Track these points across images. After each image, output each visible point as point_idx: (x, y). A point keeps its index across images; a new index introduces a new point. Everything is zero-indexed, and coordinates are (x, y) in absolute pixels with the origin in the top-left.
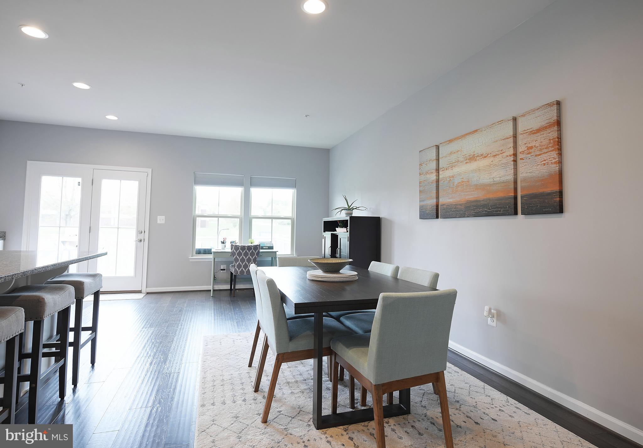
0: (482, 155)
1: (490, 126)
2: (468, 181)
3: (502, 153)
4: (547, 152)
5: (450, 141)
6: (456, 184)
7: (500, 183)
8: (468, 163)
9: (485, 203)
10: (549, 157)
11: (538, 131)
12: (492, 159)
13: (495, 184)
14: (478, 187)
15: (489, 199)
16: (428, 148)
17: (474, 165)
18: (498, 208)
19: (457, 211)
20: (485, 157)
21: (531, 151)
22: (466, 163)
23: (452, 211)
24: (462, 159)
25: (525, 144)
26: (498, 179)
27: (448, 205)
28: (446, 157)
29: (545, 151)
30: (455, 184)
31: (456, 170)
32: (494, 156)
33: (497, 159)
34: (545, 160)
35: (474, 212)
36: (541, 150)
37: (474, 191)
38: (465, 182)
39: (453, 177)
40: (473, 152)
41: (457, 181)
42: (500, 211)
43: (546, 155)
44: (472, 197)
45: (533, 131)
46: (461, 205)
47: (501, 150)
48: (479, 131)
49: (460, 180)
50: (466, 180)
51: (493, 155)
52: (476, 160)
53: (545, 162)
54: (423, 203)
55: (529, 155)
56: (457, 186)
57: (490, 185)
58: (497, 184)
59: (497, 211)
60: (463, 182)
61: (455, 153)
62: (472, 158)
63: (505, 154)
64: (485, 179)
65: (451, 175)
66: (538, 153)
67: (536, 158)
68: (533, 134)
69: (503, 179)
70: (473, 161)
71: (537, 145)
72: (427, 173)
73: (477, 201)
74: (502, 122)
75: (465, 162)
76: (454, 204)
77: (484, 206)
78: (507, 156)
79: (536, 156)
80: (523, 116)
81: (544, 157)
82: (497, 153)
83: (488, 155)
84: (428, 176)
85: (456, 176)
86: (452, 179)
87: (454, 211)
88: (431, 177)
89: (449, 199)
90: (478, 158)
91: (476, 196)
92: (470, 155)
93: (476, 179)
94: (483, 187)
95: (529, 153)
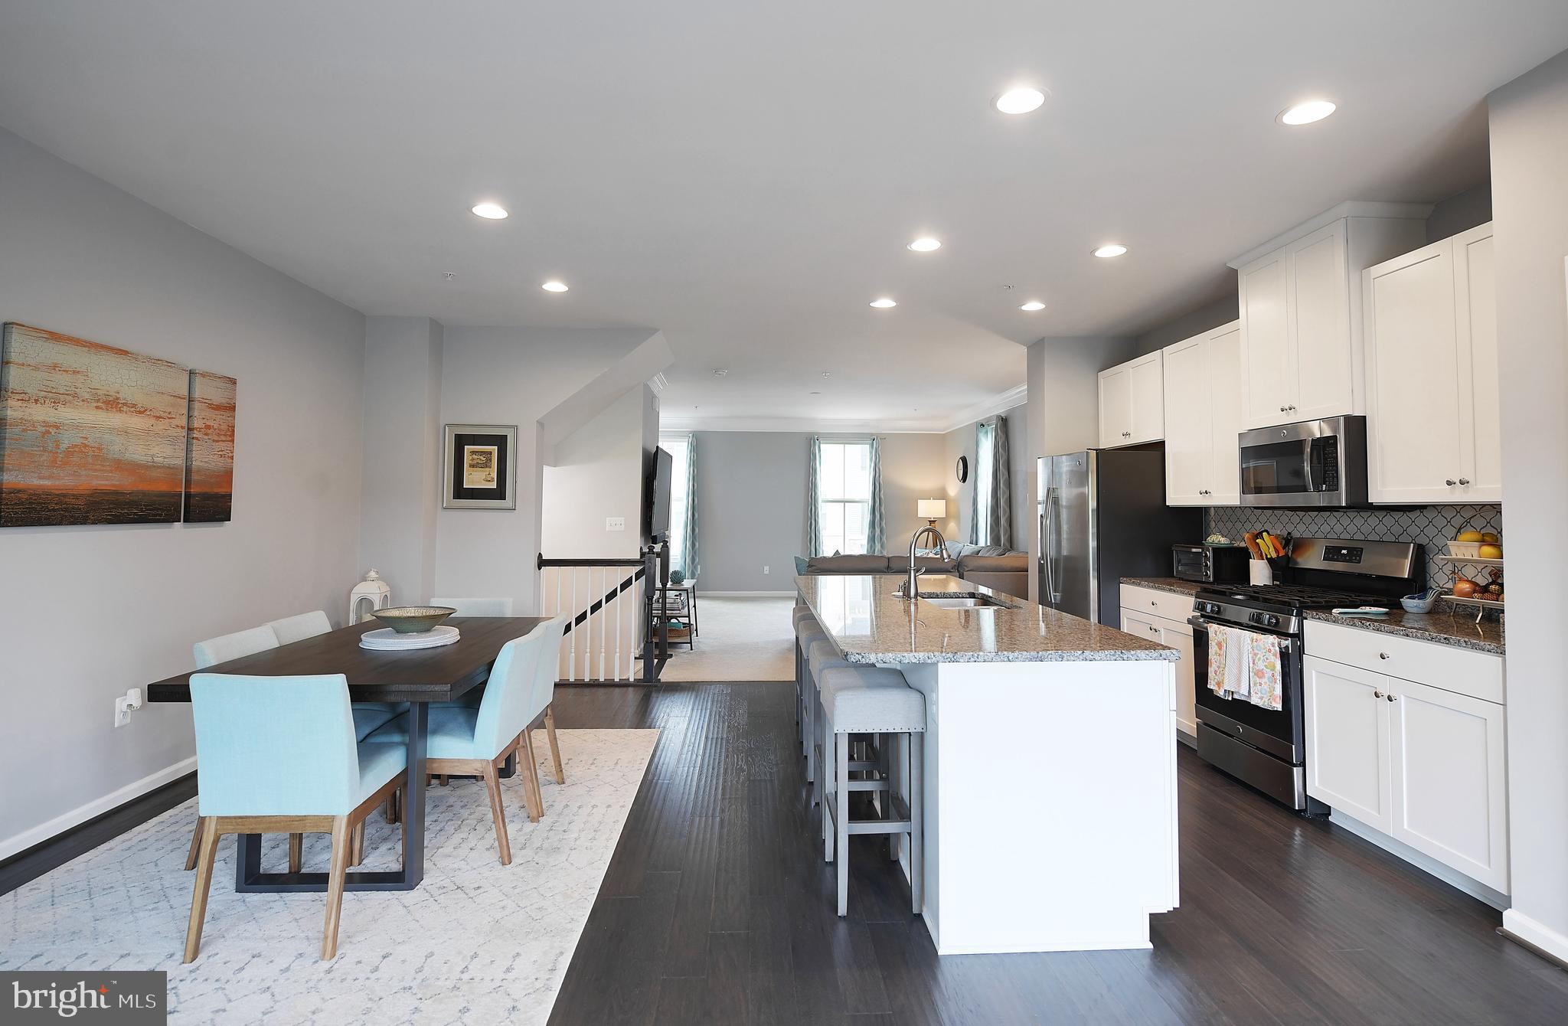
0: (134, 406)
1: (153, 361)
2: (99, 449)
3: (170, 418)
4: (224, 441)
5: (54, 337)
6: (65, 446)
7: (164, 467)
8: (102, 408)
9: (136, 498)
10: (225, 448)
11: (218, 407)
12: (153, 421)
13: (154, 467)
14: (120, 465)
15: (144, 494)
17: (115, 419)
18: (158, 509)
20: (140, 412)
21: (208, 431)
22: (97, 407)
24: (87, 396)
26: (161, 460)
28: (36, 368)
29: (223, 438)
30: (63, 446)
31: (66, 414)
32: (158, 418)
33: (161, 425)
34: (222, 451)
35: (110, 515)
36: (219, 435)
37: (111, 471)
38: (92, 447)
39: (58, 428)
40: (116, 392)
41: (68, 439)
42: (160, 515)
43: (224, 444)
44: (107, 483)
45: (213, 404)
47: (169, 411)
48: (131, 355)
49: (79, 441)
50: (94, 445)
51: (155, 414)
52: (120, 411)
55: (206, 437)
56: (69, 452)
57: (146, 467)
58: (159, 467)
60: (85, 446)
61: (67, 371)
62: (112, 404)
63: (175, 422)
64: (137, 452)
65: (52, 420)
66: (216, 438)
67: (214, 444)
68: (213, 408)
69: (167, 462)
70: (114, 410)
71: (216, 426)
73: (116, 493)
74: (173, 365)
75: (95, 405)
78: (178, 426)
79: (214, 441)
80: (203, 375)
81: (222, 445)
82: (162, 414)
83: (146, 410)
85: (66, 428)
86: (53, 431)
89: (40, 478)
90: (125, 408)
91: (117, 483)
92: (108, 393)
93: (117, 447)
94: (133, 468)
95: (206, 434)
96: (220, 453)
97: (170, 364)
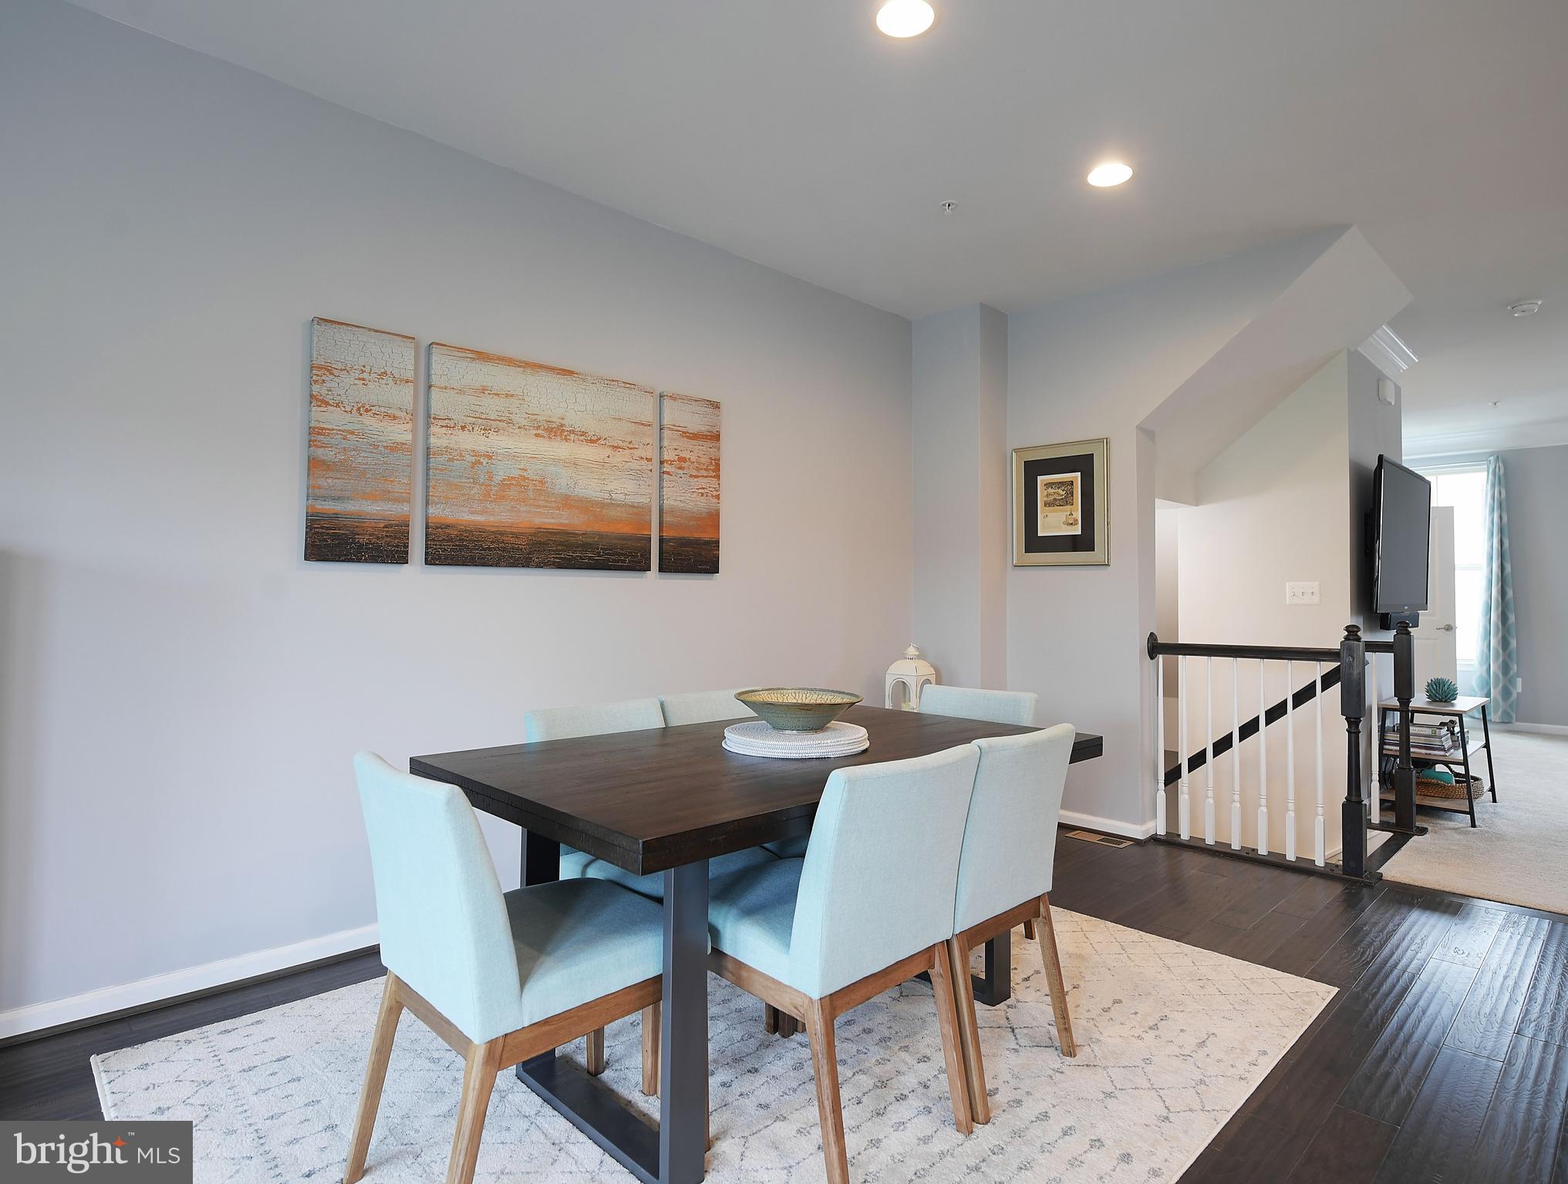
0: (583, 434)
1: (606, 382)
2: (541, 482)
3: (631, 449)
4: (706, 477)
5: (481, 356)
6: (500, 478)
7: (626, 505)
8: (542, 436)
9: (590, 540)
10: (708, 485)
11: (695, 437)
12: (609, 451)
13: (612, 504)
14: (568, 502)
15: (601, 536)
16: (370, 330)
17: (561, 449)
18: (620, 554)
19: (504, 549)
20: (592, 441)
21: (684, 464)
22: (537, 435)
23: (484, 549)
24: (524, 422)
25: (675, 449)
26: (622, 497)
27: (466, 531)
28: (461, 392)
29: (704, 473)
30: (497, 479)
31: (499, 442)
32: (615, 448)
33: (619, 457)
34: (704, 489)
35: (558, 558)
36: (698, 469)
37: (558, 508)
38: (532, 480)
39: (490, 458)
40: (559, 418)
41: (503, 471)
42: (624, 561)
43: (706, 480)
44: (553, 521)
45: (688, 432)
46: (516, 535)
48: (576, 375)
49: (516, 473)
50: (535, 478)
51: (611, 444)
52: (566, 440)
53: (703, 491)
55: (681, 472)
56: (505, 485)
57: (603, 505)
58: (619, 505)
59: (618, 561)
60: (524, 478)
61: (498, 395)
62: (556, 431)
63: (637, 453)
64: (590, 488)
65: (482, 449)
66: (694, 473)
67: (691, 480)
68: (688, 437)
69: (630, 499)
70: (559, 438)
71: (693, 459)
72: (362, 409)
73: (567, 533)
74: (632, 386)
75: (535, 432)
76: (493, 529)
77: (585, 546)
78: (642, 458)
79: (691, 476)
80: (673, 398)
81: (703, 482)
82: (621, 444)
83: (599, 439)
84: (368, 421)
85: (499, 458)
86: (485, 461)
87: (489, 549)
88: (390, 429)
89: (472, 513)
90: (572, 437)
91: (567, 522)
92: (548, 419)
93: (563, 481)
94: (585, 505)
95: (680, 468)
96: (700, 491)
97: (628, 386)
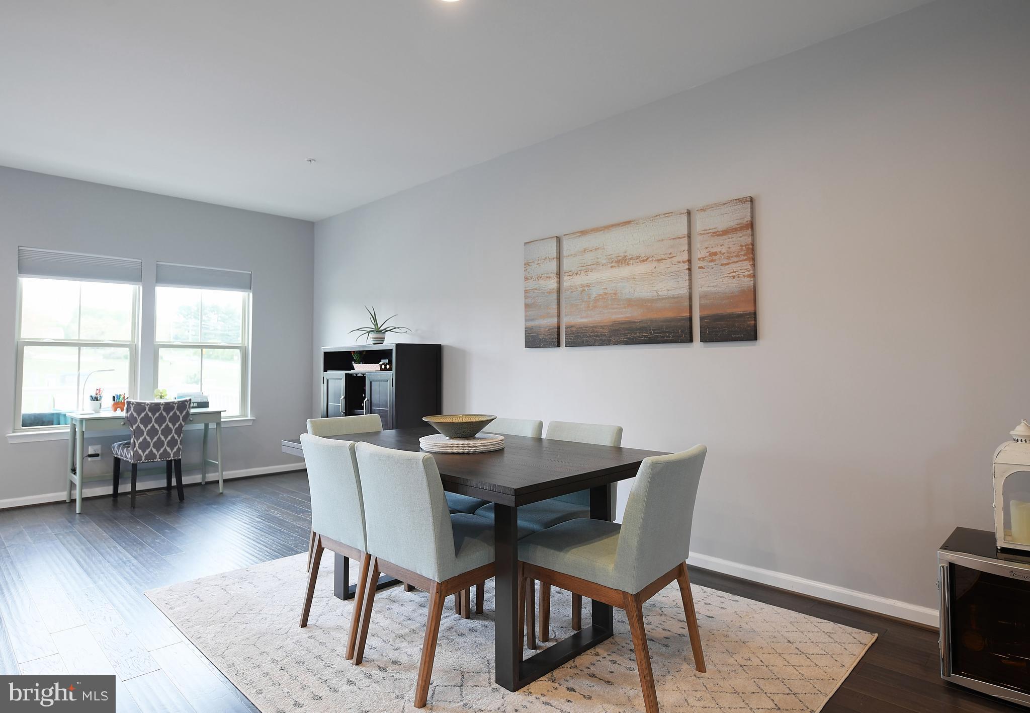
0: (638, 258)
1: (652, 219)
2: (614, 294)
3: (671, 258)
4: (737, 262)
5: (583, 233)
6: (594, 296)
7: (669, 298)
8: (615, 267)
10: (740, 268)
11: (725, 232)
12: (655, 264)
13: (659, 299)
14: (630, 303)
15: (652, 321)
16: (540, 240)
17: (625, 271)
18: (665, 332)
19: (597, 336)
20: (644, 261)
21: (714, 257)
22: (612, 267)
23: (588, 337)
24: (604, 261)
25: (706, 248)
26: (665, 293)
27: (580, 328)
28: (575, 255)
29: (735, 259)
30: (593, 297)
31: (593, 277)
32: (659, 260)
33: (662, 266)
34: (735, 272)
36: (728, 258)
37: (625, 308)
38: (610, 294)
39: (589, 286)
40: (624, 253)
41: (595, 292)
42: (669, 337)
43: (737, 265)
44: (622, 316)
45: (718, 231)
46: (602, 327)
47: (670, 252)
48: (632, 223)
49: (601, 292)
50: (611, 292)
51: (656, 259)
52: (628, 264)
53: (734, 274)
54: (531, 324)
55: (712, 263)
56: (596, 300)
57: (652, 301)
58: (663, 299)
59: (664, 337)
60: (606, 294)
61: (591, 251)
62: (622, 261)
63: (675, 260)
64: (644, 291)
65: (585, 282)
66: (725, 261)
67: (722, 268)
68: (718, 235)
69: (671, 293)
70: (624, 265)
71: (724, 251)
72: (539, 278)
73: (630, 322)
74: (670, 214)
75: (610, 265)
76: (591, 325)
77: (641, 329)
78: (679, 262)
79: (722, 265)
80: (703, 210)
81: (734, 267)
82: (663, 257)
83: (648, 258)
84: (542, 282)
85: (593, 285)
86: (586, 289)
87: (590, 336)
88: (549, 283)
89: (582, 318)
90: (631, 262)
91: (630, 315)
92: (618, 255)
93: (629, 291)
94: (641, 303)
95: (712, 261)
96: (732, 275)
97: (666, 215)
